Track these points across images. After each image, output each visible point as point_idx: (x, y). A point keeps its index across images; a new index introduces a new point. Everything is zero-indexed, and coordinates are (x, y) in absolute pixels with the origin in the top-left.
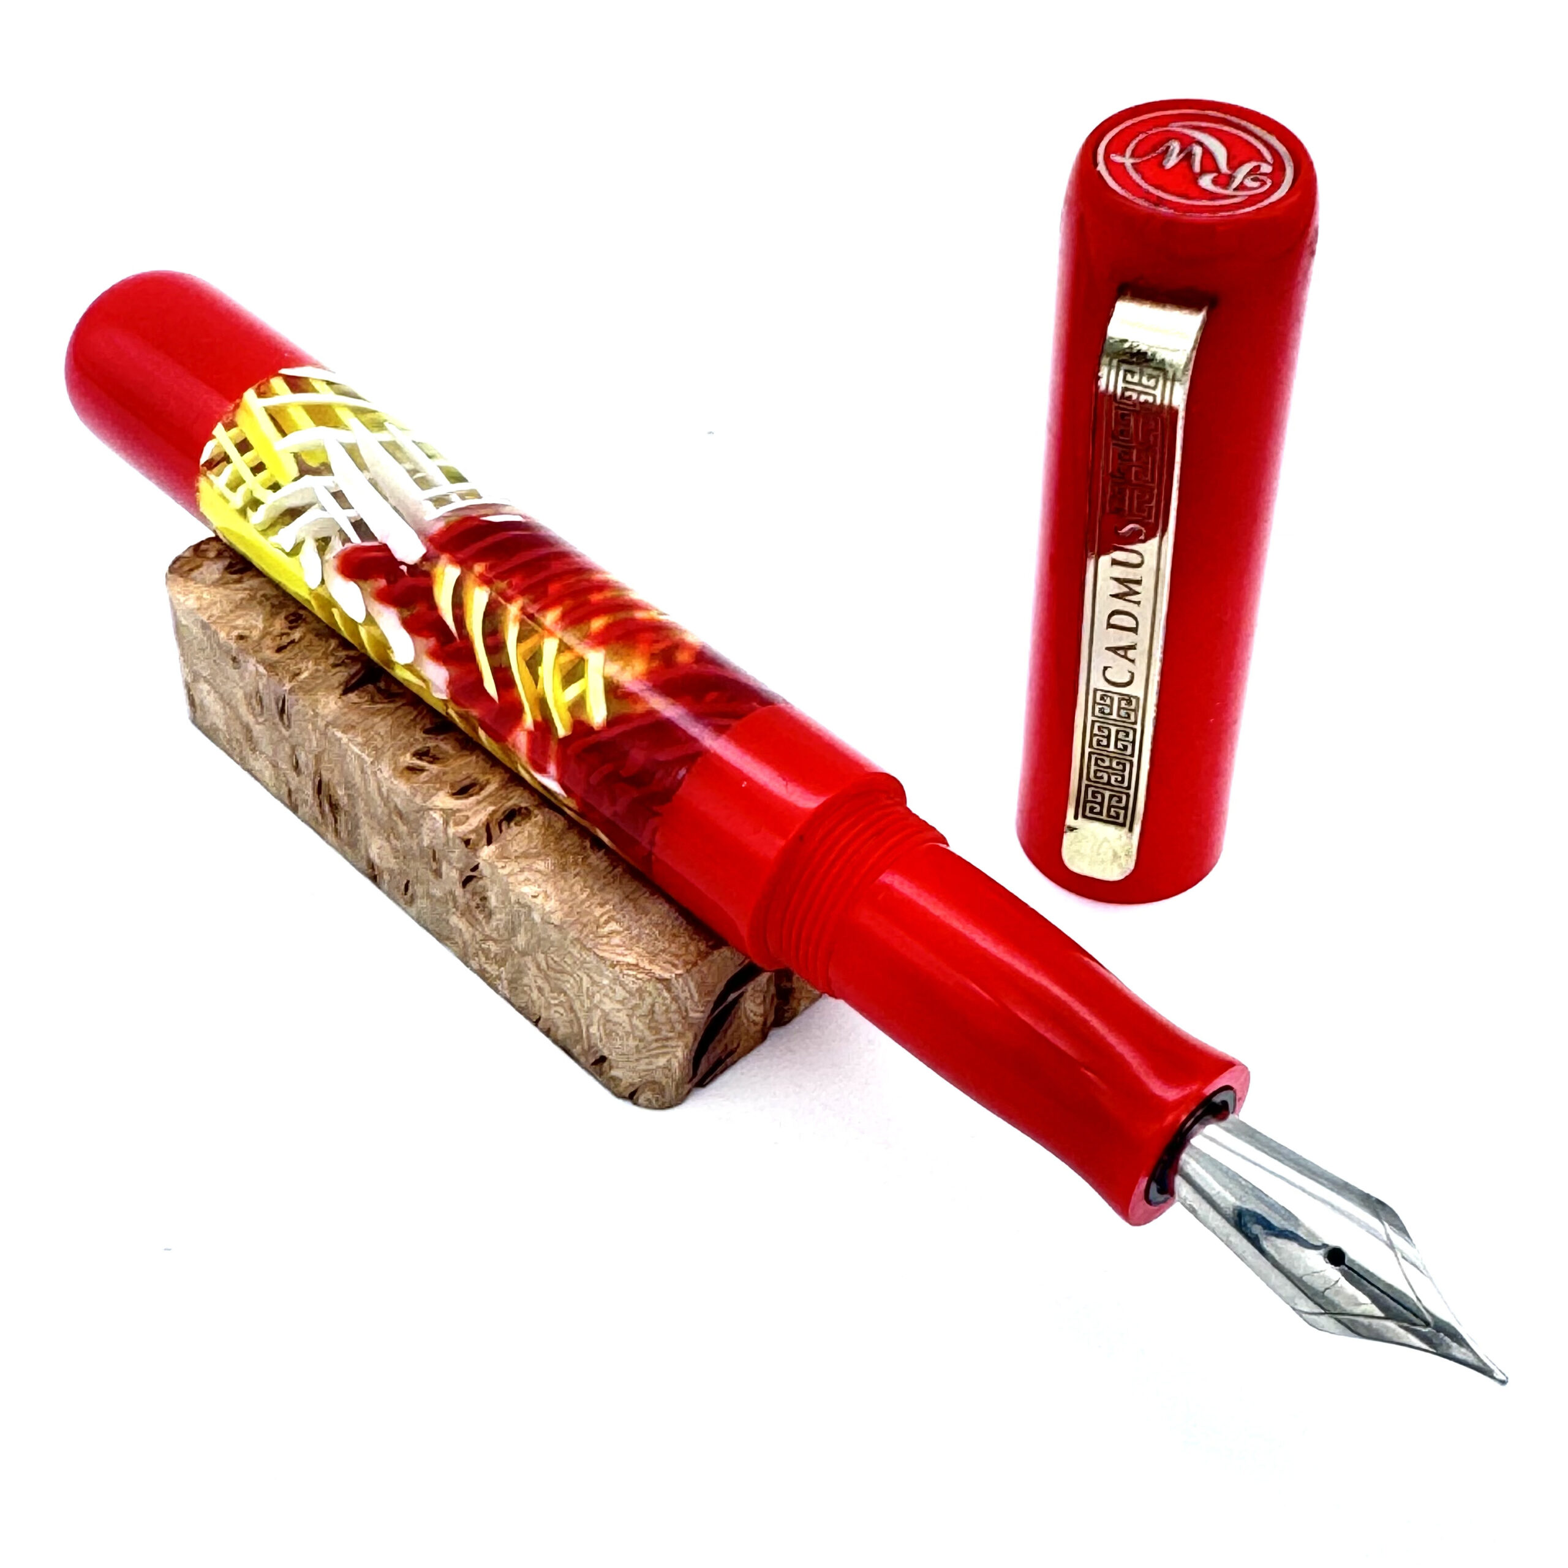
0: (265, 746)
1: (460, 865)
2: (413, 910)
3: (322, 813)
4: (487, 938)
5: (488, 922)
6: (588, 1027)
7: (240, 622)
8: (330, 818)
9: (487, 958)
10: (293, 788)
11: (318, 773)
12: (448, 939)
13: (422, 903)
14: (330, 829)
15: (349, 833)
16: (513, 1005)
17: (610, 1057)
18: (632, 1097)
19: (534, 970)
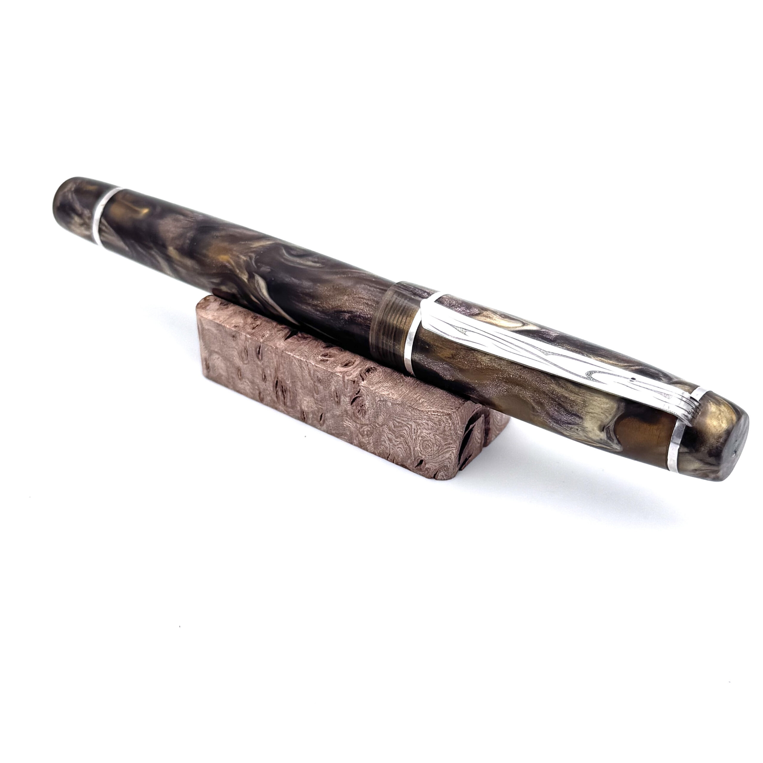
0: (248, 374)
1: (351, 394)
2: (324, 427)
3: (277, 397)
4: (362, 425)
5: (363, 417)
6: (414, 448)
7: (233, 322)
8: (282, 398)
9: (363, 436)
10: (262, 390)
11: (276, 377)
12: (342, 435)
13: (330, 422)
14: (281, 403)
15: (292, 401)
16: (375, 454)
17: (425, 459)
18: (435, 477)
19: (387, 430)
